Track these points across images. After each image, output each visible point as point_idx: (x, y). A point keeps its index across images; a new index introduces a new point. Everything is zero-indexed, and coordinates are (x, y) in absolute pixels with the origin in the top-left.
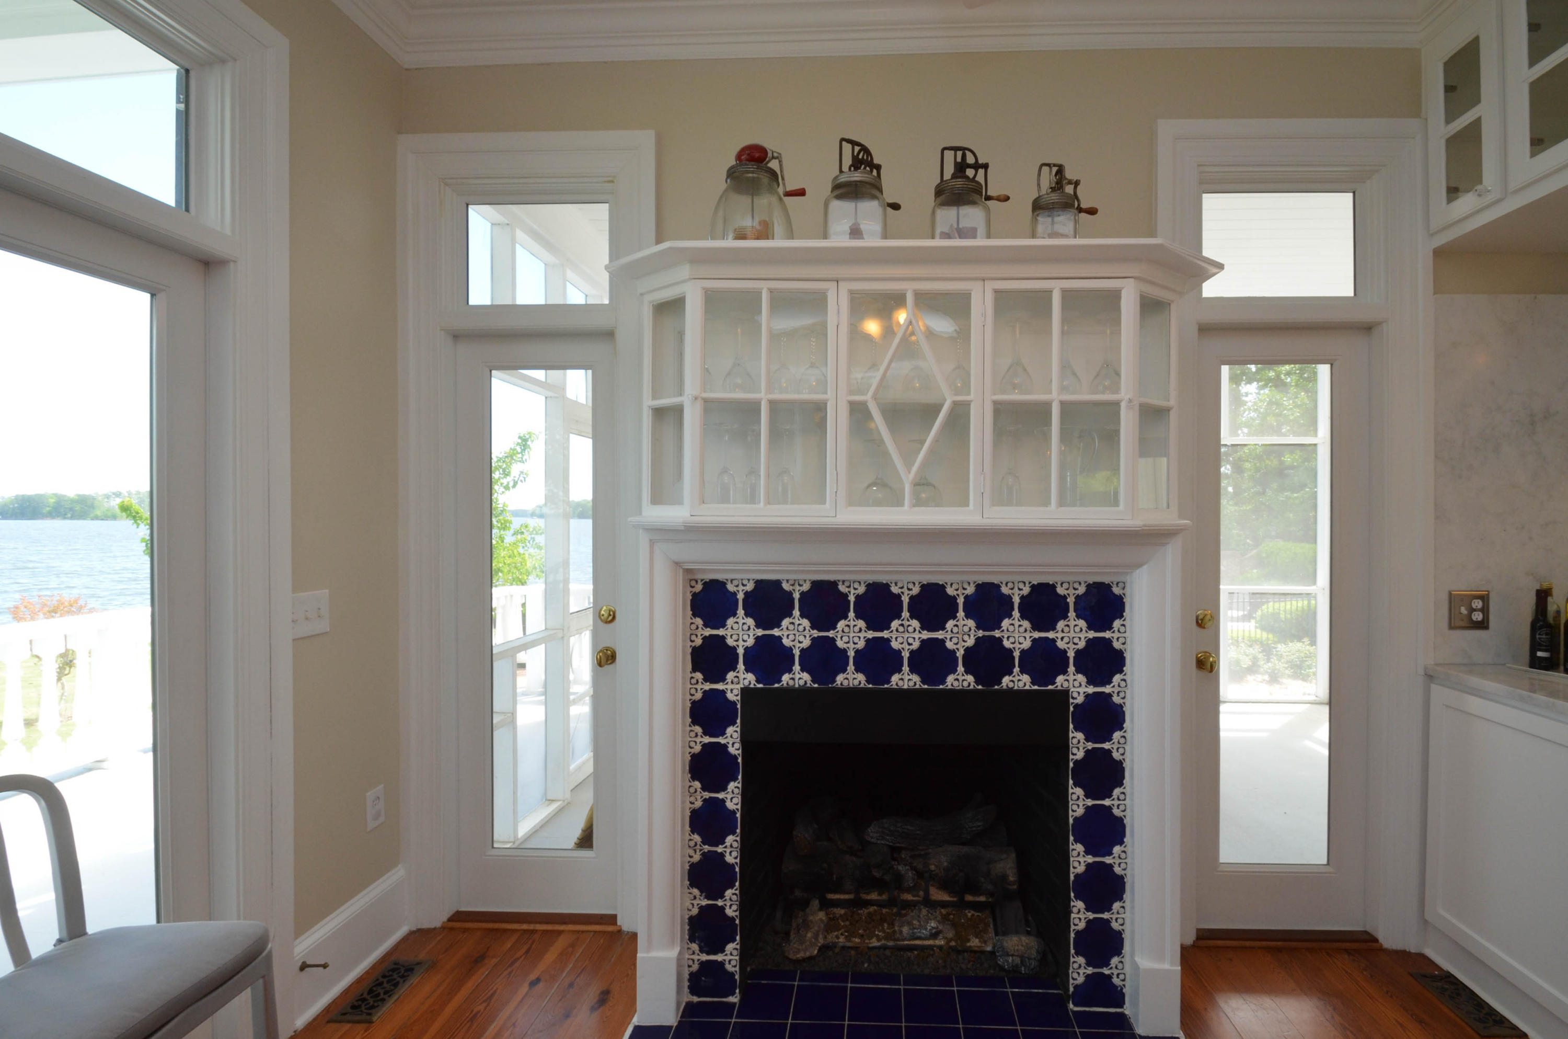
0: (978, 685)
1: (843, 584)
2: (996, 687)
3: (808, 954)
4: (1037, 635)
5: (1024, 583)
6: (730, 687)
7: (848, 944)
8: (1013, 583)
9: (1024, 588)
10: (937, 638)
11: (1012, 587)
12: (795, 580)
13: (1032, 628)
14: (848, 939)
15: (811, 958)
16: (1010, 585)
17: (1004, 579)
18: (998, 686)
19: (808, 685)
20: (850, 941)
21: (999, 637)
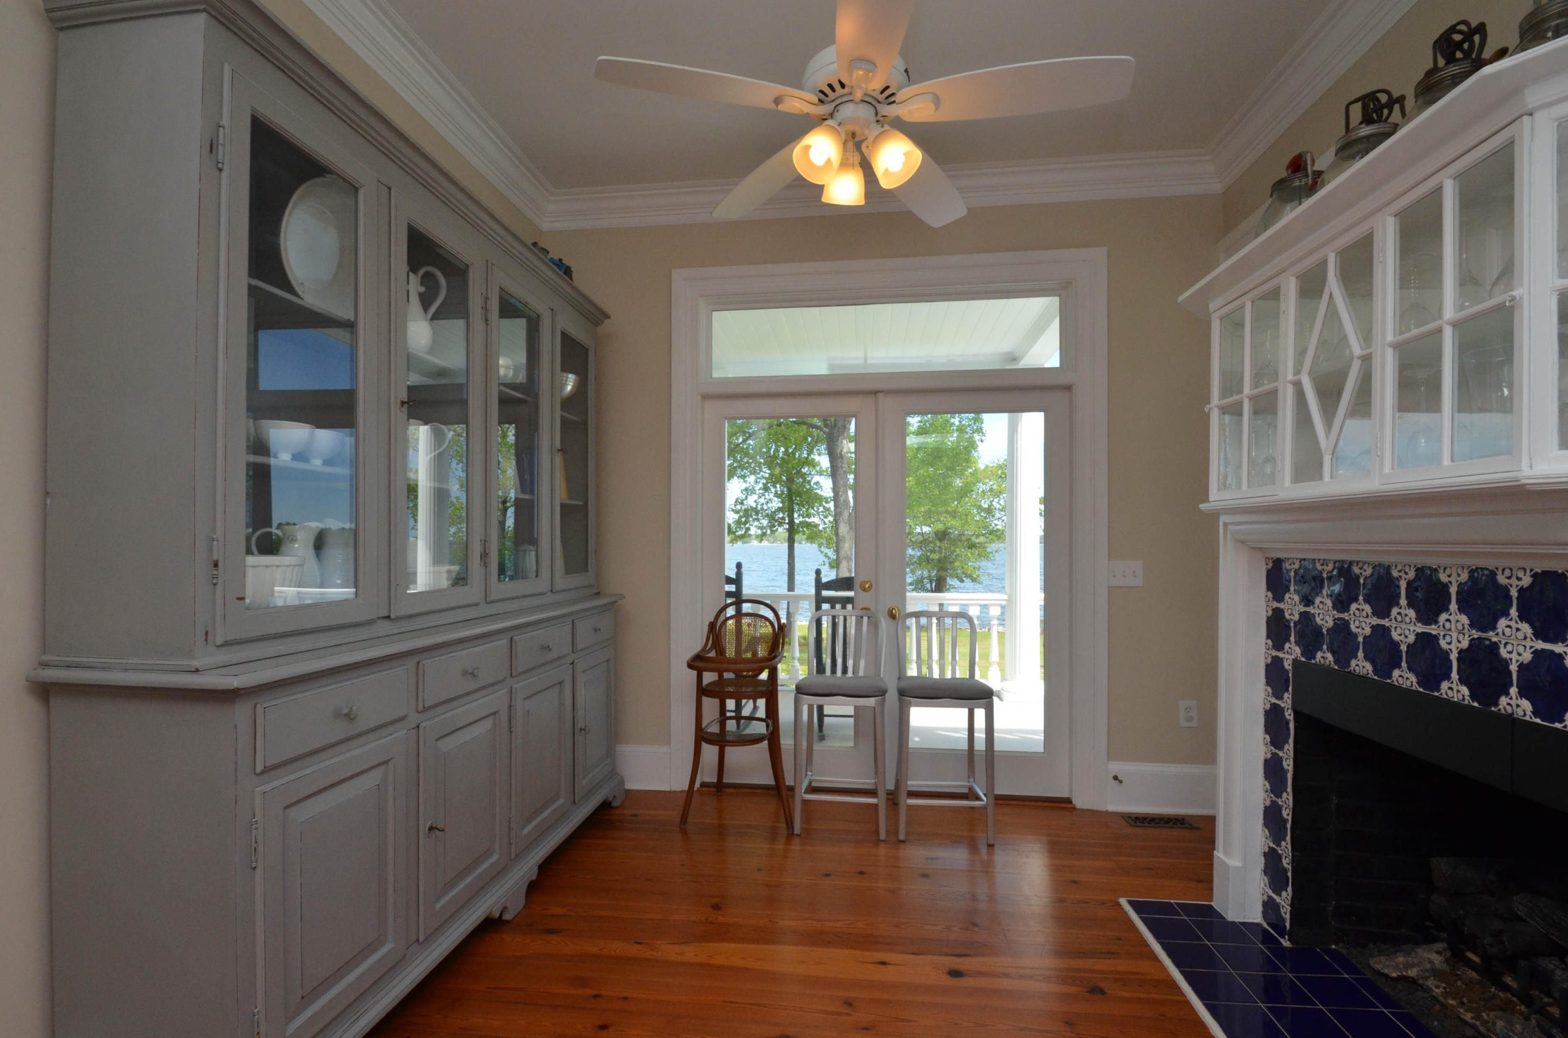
0: (1473, 702)
1: (1357, 565)
2: (1493, 709)
3: (1386, 971)
4: (1541, 645)
5: (1525, 570)
6: (1286, 656)
7: (1441, 999)
8: (1511, 569)
9: (1523, 578)
10: (1430, 633)
11: (1509, 575)
12: (1324, 560)
13: (1534, 634)
14: (1446, 995)
15: (1386, 976)
16: (1507, 573)
17: (1501, 563)
18: (1495, 708)
19: (1332, 666)
20: (1445, 998)
21: (1495, 642)
